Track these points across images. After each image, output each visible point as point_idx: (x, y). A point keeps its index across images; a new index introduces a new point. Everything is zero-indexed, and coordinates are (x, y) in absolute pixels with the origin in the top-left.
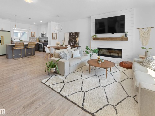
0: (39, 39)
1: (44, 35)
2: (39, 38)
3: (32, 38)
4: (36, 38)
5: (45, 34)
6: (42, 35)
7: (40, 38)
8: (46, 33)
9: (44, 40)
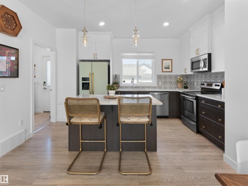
0: (185, 81)
1: (202, 64)
2: (182, 76)
3: (165, 77)
4: (176, 76)
5: (206, 56)
6: (194, 64)
7: (187, 76)
8: (210, 55)
9: (200, 81)
